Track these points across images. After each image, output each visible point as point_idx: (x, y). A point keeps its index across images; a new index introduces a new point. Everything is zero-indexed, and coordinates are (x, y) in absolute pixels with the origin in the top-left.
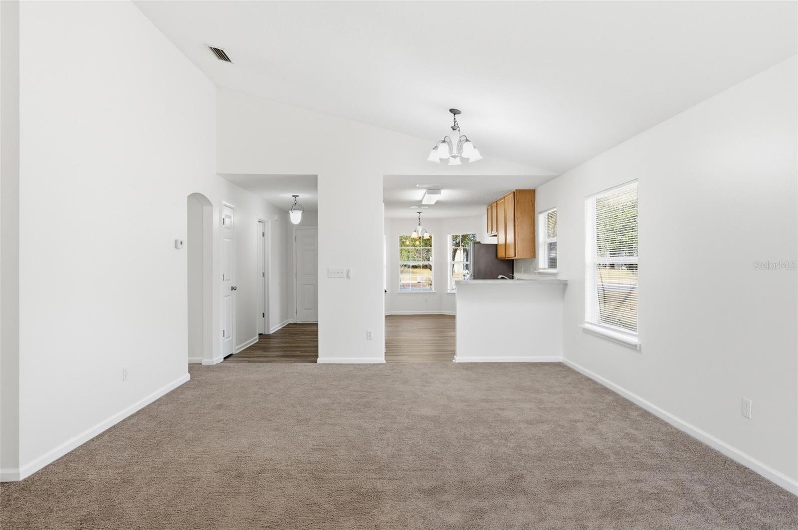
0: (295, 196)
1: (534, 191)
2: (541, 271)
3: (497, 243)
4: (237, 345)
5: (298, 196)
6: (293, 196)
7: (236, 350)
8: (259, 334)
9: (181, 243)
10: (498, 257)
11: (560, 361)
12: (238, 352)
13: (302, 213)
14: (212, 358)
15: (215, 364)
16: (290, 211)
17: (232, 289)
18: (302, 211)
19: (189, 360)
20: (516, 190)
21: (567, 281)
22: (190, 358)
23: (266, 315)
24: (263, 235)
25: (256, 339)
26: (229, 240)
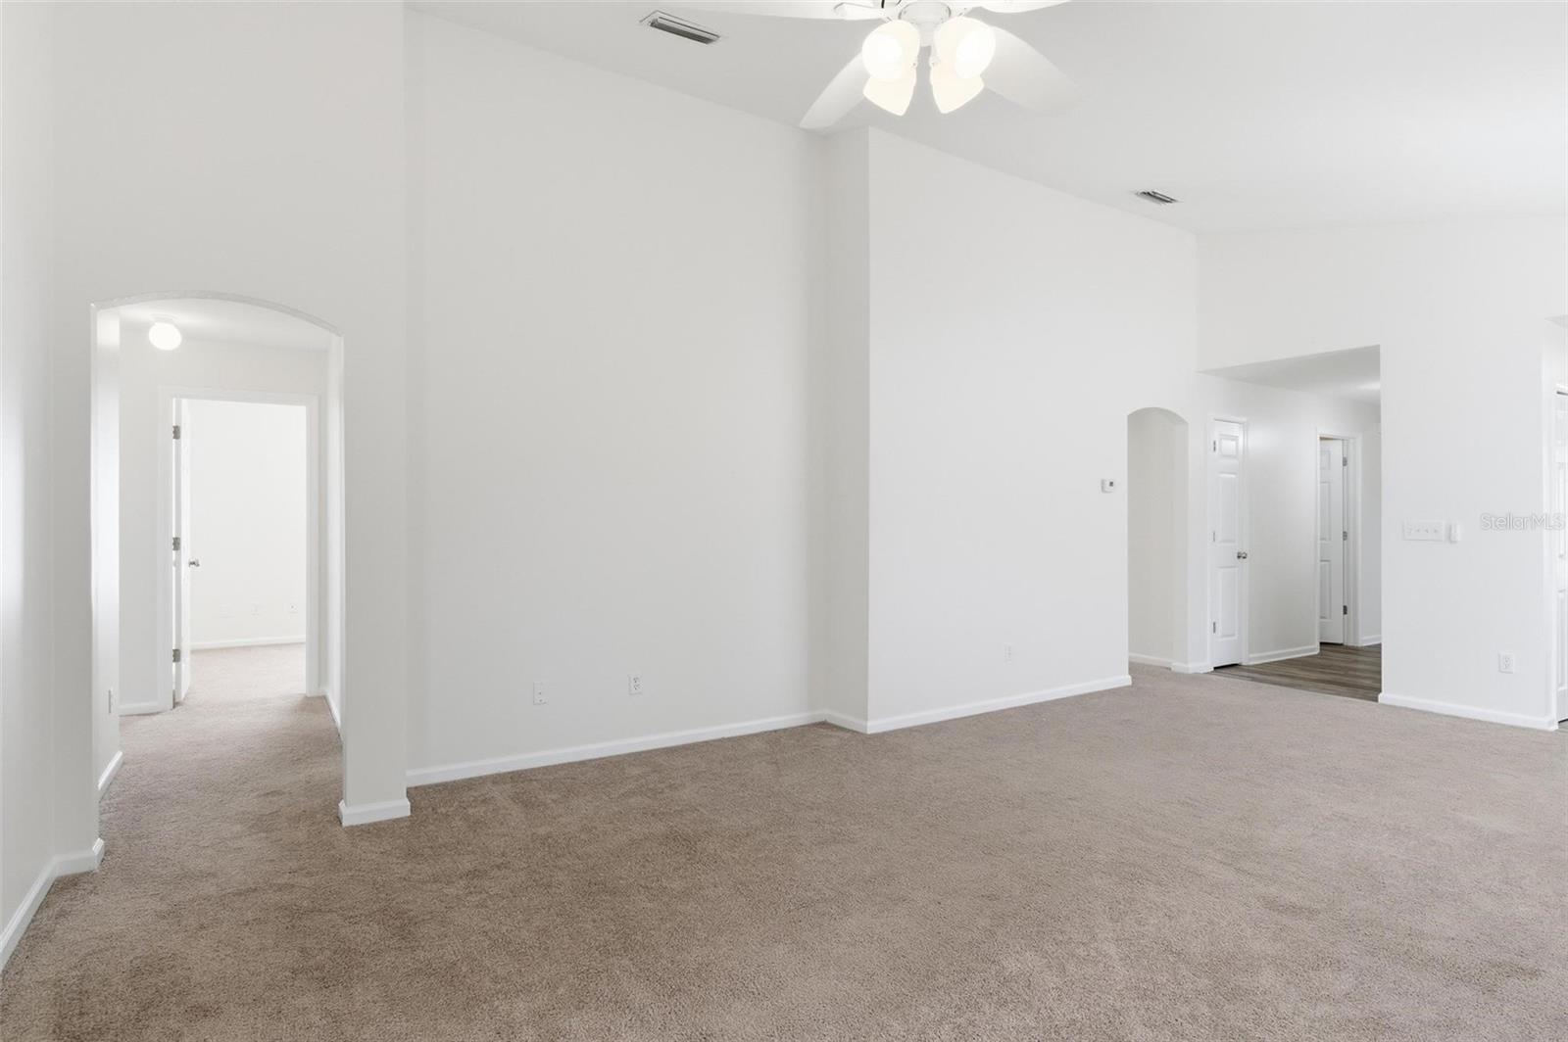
4: (1250, 652)
7: (1248, 659)
8: (1321, 644)
9: (1111, 484)
12: (1251, 663)
14: (1186, 663)
15: (1191, 672)
17: (1239, 557)
19: (1130, 657)
22: (1133, 655)
23: (1350, 610)
24: (1345, 463)
25: (1312, 650)
26: (1232, 476)
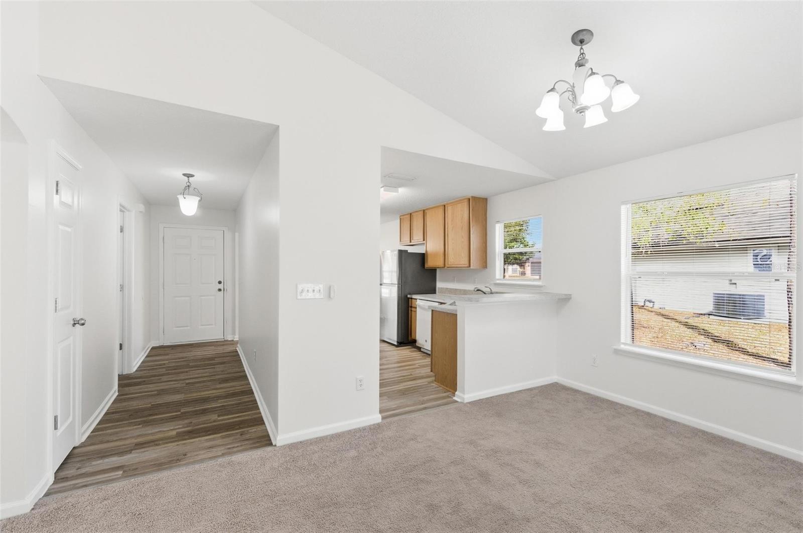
0: (189, 176)
1: (486, 200)
2: (498, 282)
3: (424, 252)
5: (192, 176)
6: (184, 175)
7: (80, 436)
10: (426, 266)
11: (556, 381)
12: (84, 439)
13: (199, 201)
16: (180, 197)
17: (74, 325)
18: (199, 198)
20: (472, 197)
21: (570, 295)
23: (125, 347)
24: (122, 230)
26: (69, 230)
